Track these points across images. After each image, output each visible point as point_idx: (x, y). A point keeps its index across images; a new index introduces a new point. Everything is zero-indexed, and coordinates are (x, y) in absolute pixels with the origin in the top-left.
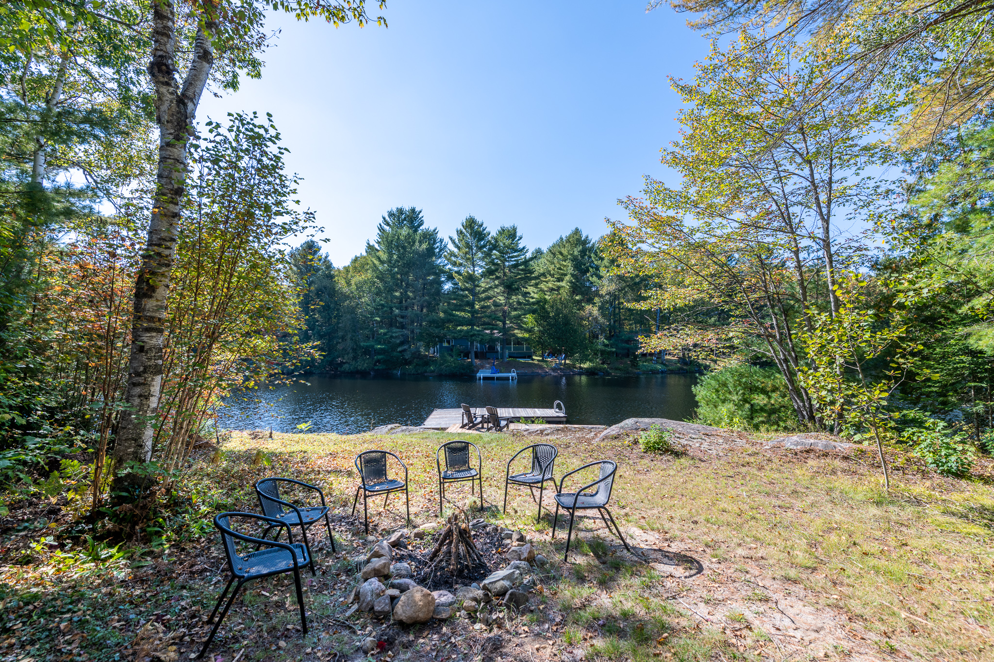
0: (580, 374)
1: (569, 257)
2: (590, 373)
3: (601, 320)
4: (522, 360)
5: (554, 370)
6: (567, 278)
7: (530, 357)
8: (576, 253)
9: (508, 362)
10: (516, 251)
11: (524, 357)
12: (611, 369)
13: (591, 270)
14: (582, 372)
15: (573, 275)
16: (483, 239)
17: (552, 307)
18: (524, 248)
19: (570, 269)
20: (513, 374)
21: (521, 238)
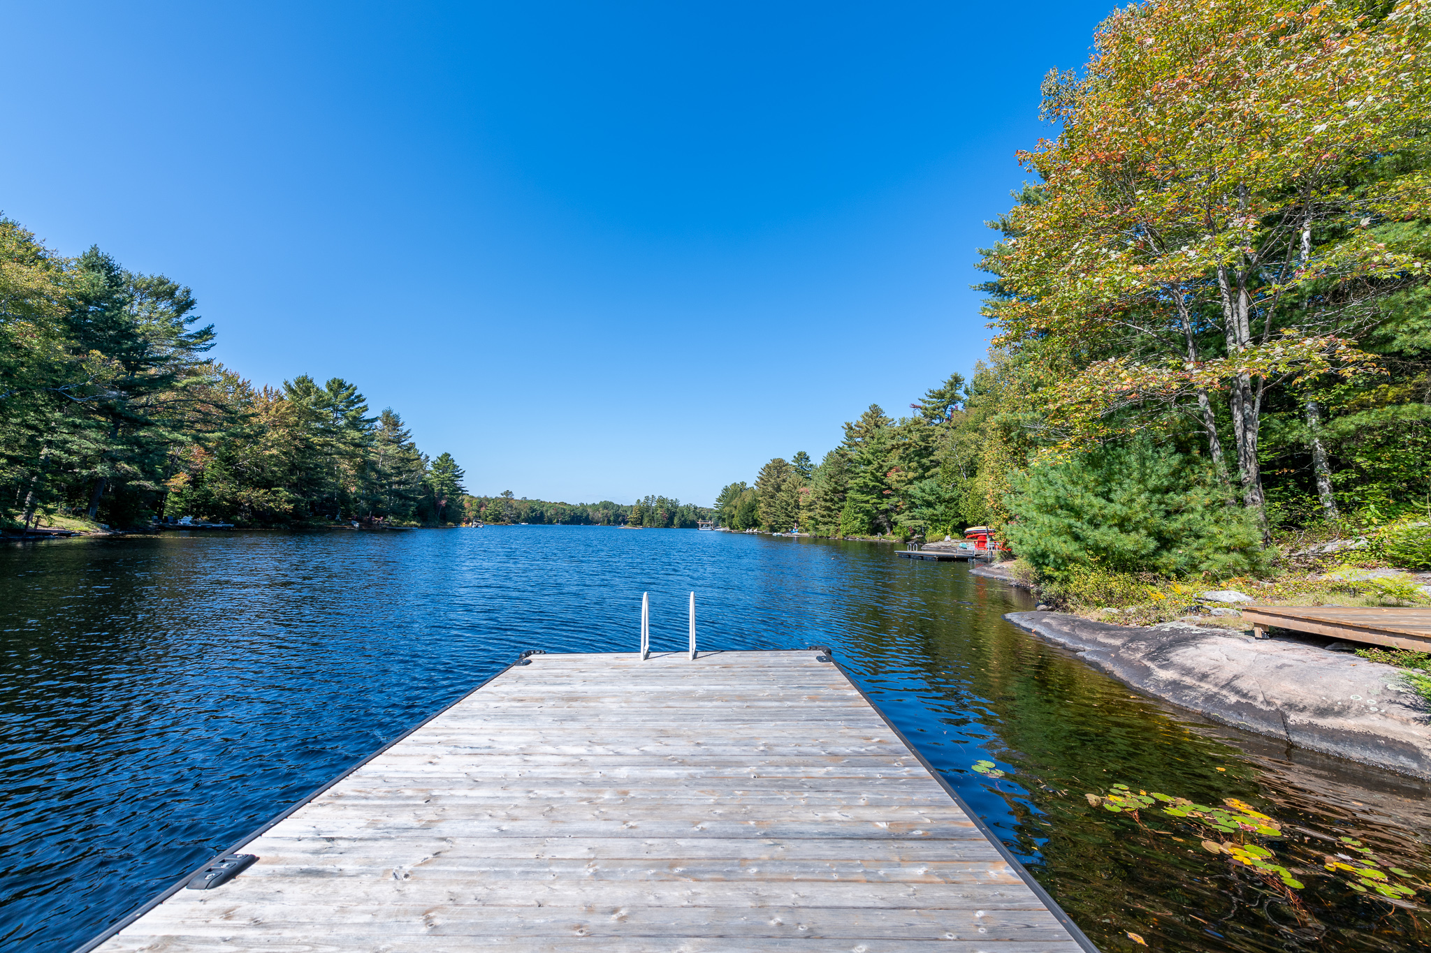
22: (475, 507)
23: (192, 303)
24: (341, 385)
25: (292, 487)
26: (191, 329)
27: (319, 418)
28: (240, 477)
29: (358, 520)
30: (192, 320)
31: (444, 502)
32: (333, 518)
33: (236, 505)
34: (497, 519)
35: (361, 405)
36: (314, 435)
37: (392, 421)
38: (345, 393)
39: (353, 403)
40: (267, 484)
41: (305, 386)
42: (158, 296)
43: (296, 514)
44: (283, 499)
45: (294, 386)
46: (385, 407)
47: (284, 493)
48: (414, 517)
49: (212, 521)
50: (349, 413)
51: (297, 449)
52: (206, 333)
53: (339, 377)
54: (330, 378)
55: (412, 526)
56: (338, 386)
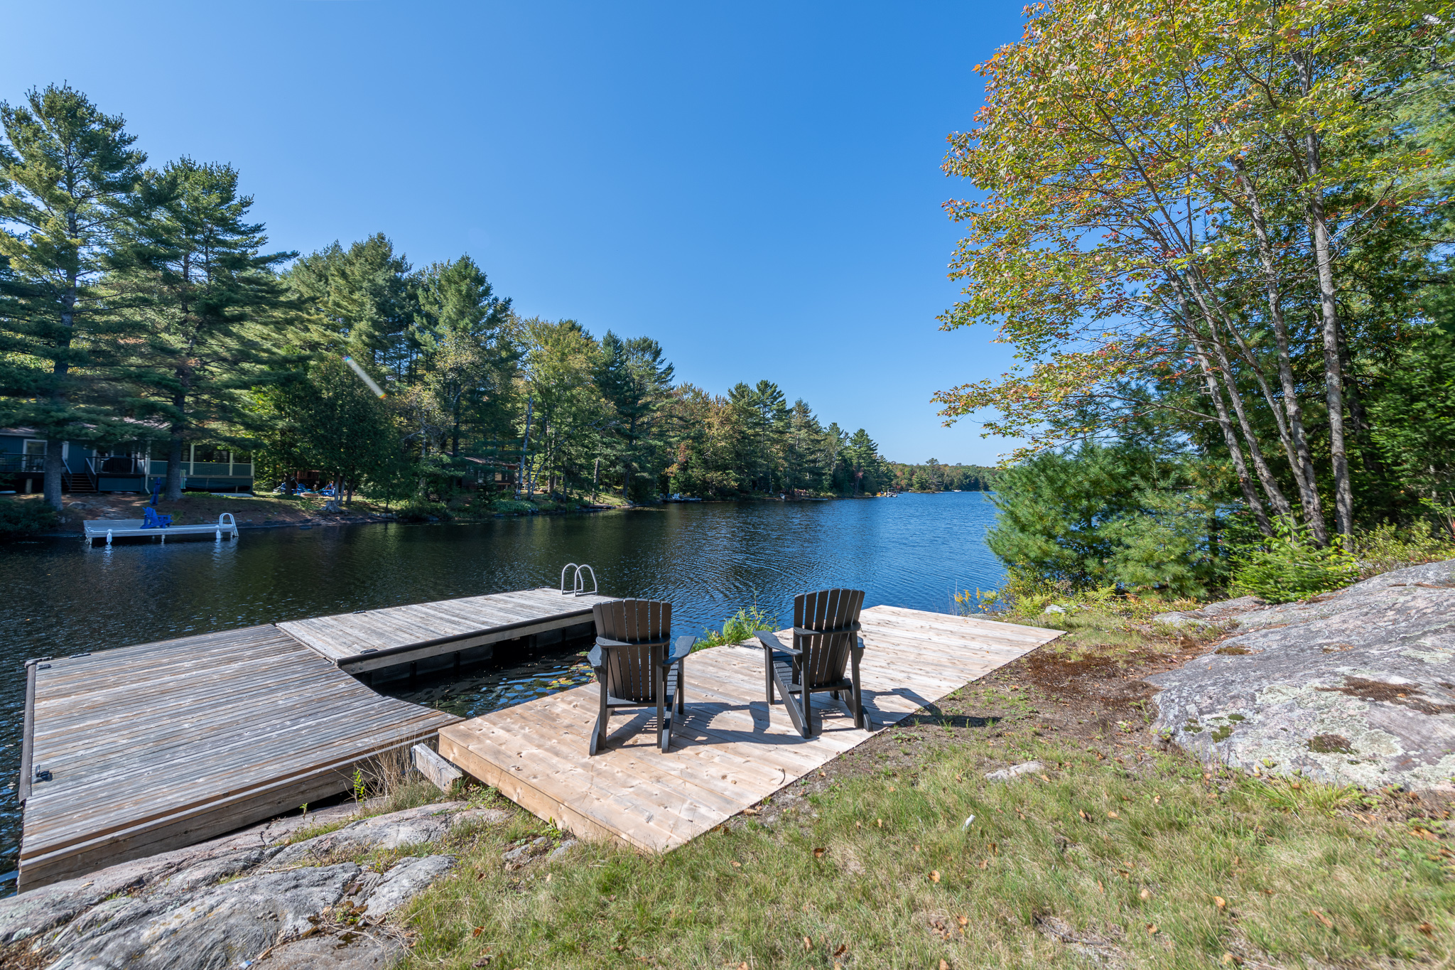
0: (386, 521)
1: (365, 284)
2: (404, 518)
3: (438, 415)
4: (231, 496)
5: (325, 514)
6: (363, 325)
7: (247, 489)
8: (380, 282)
9: (187, 501)
10: (234, 229)
11: (231, 490)
12: (453, 510)
13: (417, 318)
14: (389, 517)
15: (375, 324)
16: (118, 165)
17: (326, 379)
18: (258, 228)
19: (370, 310)
20: (224, 525)
21: (246, 203)
22: (907, 475)
23: (660, 350)
24: (766, 385)
25: (739, 469)
26: (663, 367)
27: (751, 415)
28: (707, 465)
29: (784, 493)
30: (662, 362)
31: (860, 474)
32: (767, 492)
33: (706, 484)
34: (924, 487)
35: (781, 399)
36: (749, 428)
37: (803, 409)
38: (769, 391)
39: (775, 398)
40: (724, 468)
41: (741, 390)
42: (644, 350)
43: (741, 489)
44: (732, 480)
45: (734, 391)
46: (797, 399)
47: (732, 473)
48: (831, 488)
49: (693, 495)
50: (775, 407)
51: (738, 440)
52: (670, 368)
53: (765, 379)
54: (759, 381)
55: (828, 497)
56: (765, 386)
